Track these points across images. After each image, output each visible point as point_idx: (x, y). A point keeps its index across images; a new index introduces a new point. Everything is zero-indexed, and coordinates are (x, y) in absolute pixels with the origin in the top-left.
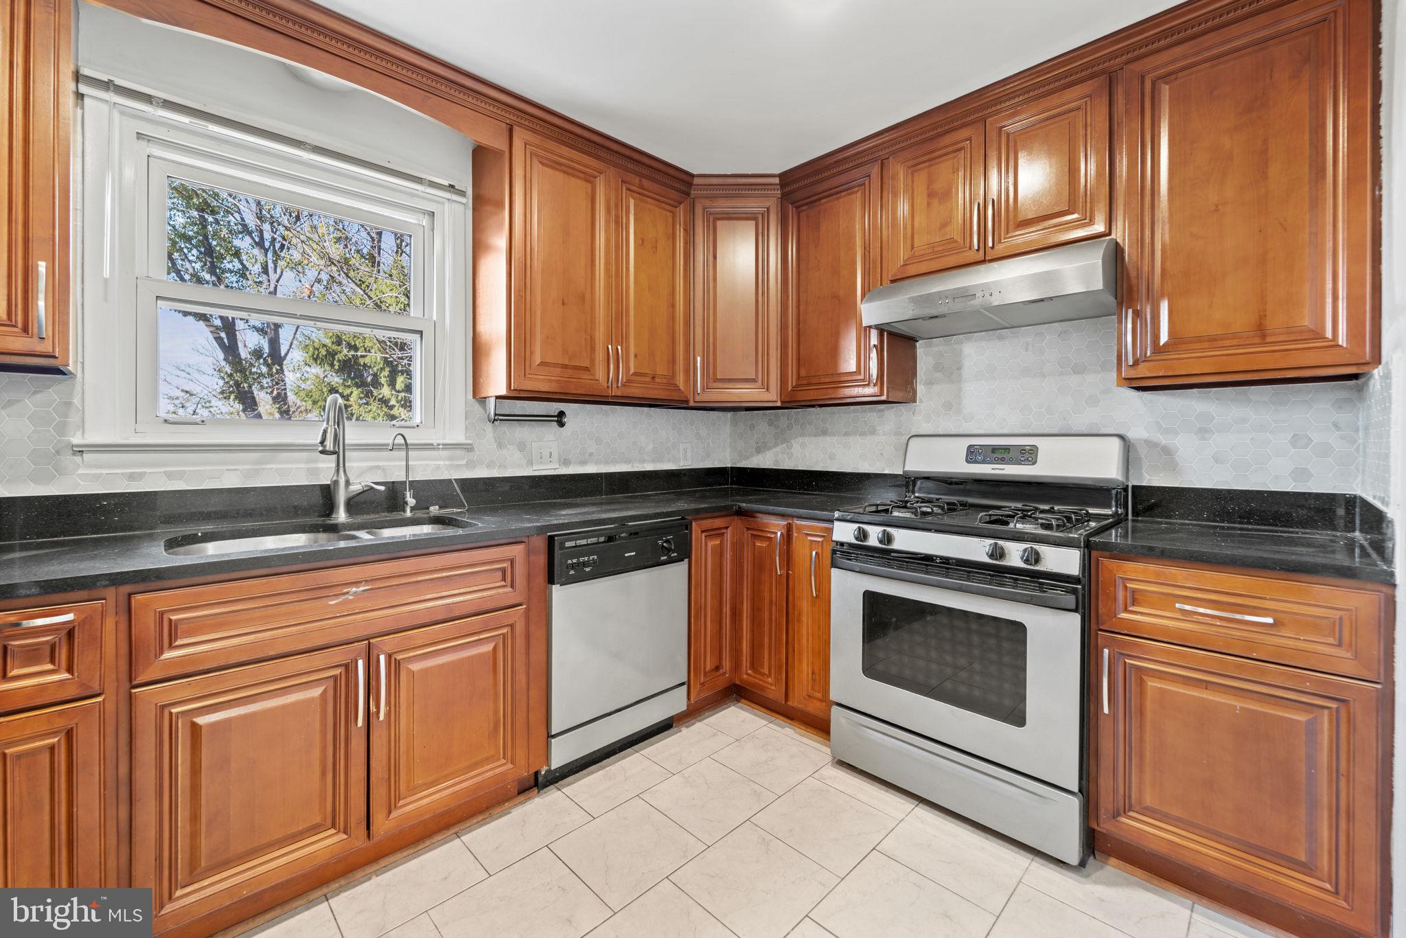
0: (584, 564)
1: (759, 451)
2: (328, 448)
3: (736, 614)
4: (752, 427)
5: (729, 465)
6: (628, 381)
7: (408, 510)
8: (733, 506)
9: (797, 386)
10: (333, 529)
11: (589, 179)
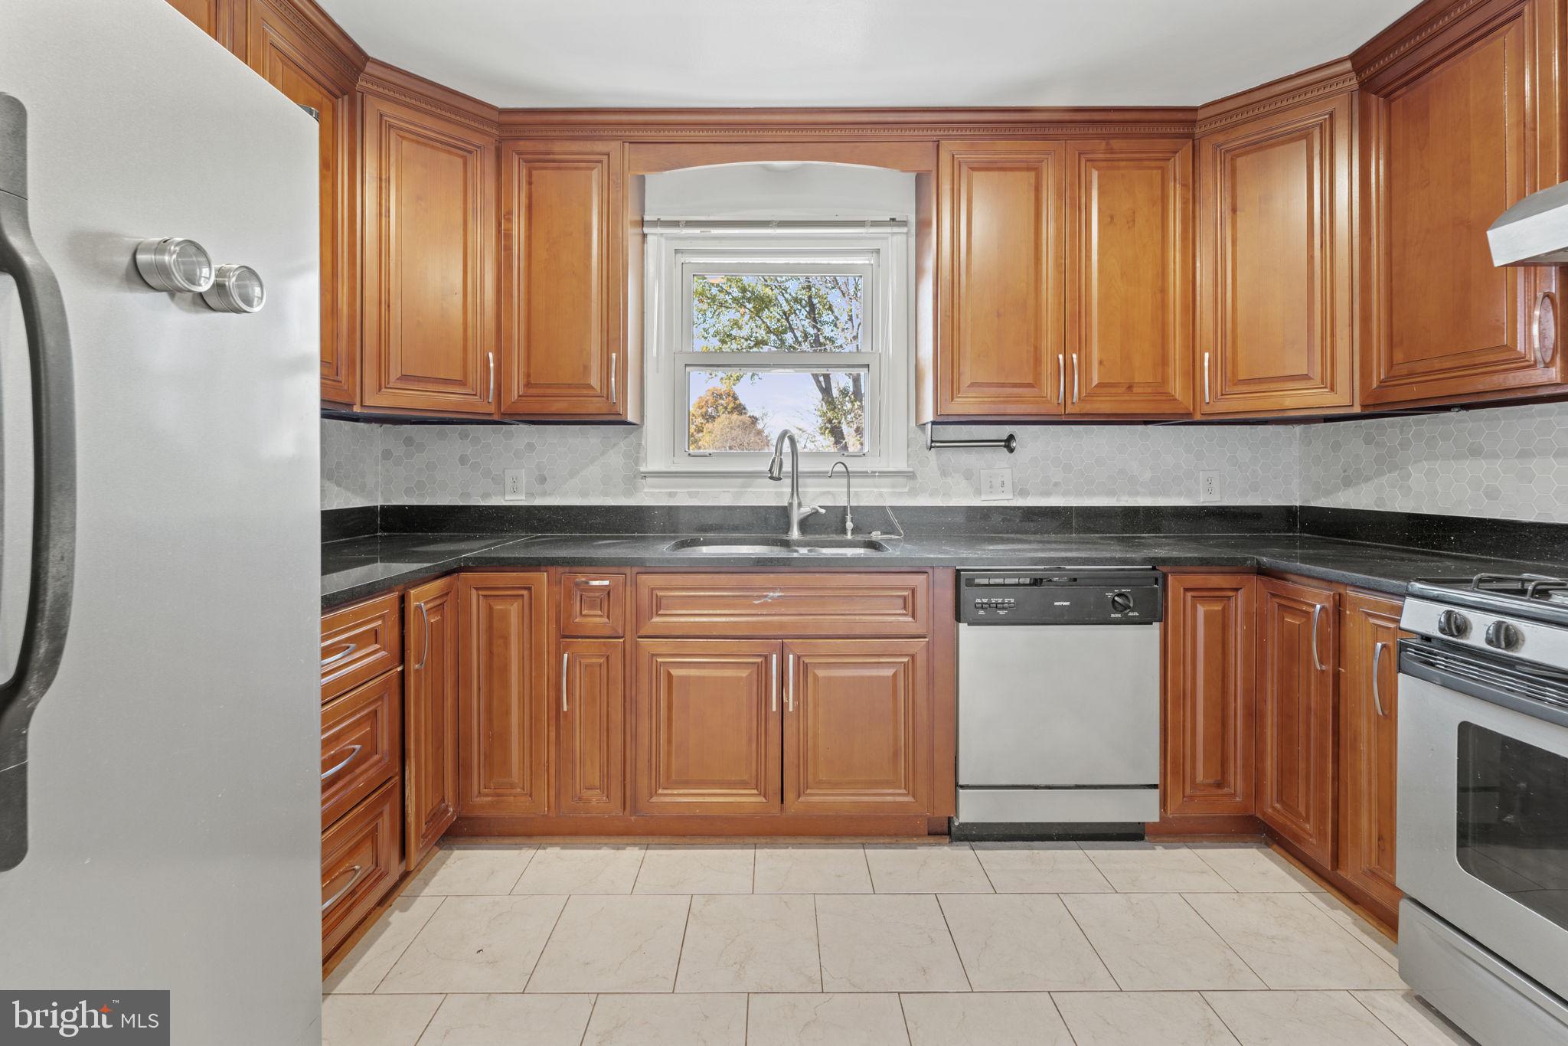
0: (997, 606)
1: (1348, 482)
2: (774, 475)
3: (1254, 715)
4: (1336, 446)
5: (1298, 504)
6: (1089, 395)
7: (849, 533)
8: (1246, 559)
9: (1389, 378)
10: (786, 544)
11: (1034, 168)
